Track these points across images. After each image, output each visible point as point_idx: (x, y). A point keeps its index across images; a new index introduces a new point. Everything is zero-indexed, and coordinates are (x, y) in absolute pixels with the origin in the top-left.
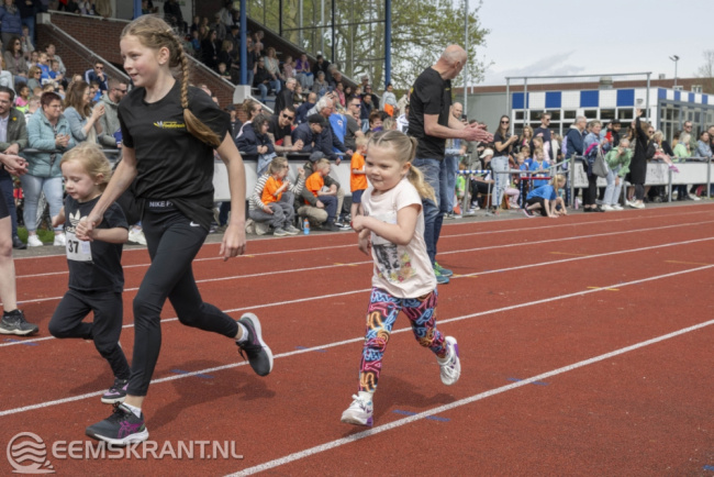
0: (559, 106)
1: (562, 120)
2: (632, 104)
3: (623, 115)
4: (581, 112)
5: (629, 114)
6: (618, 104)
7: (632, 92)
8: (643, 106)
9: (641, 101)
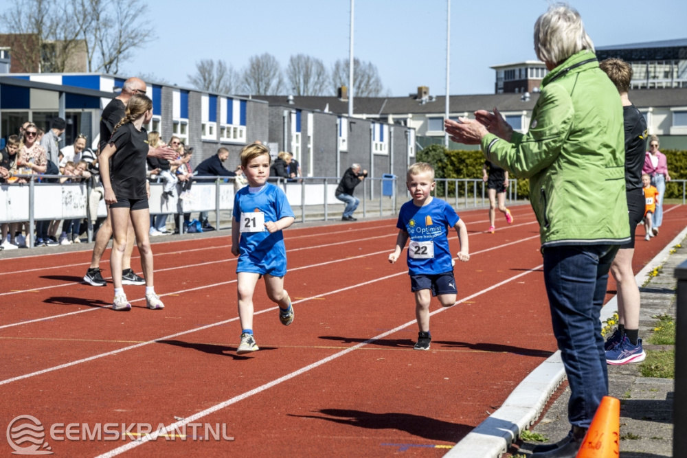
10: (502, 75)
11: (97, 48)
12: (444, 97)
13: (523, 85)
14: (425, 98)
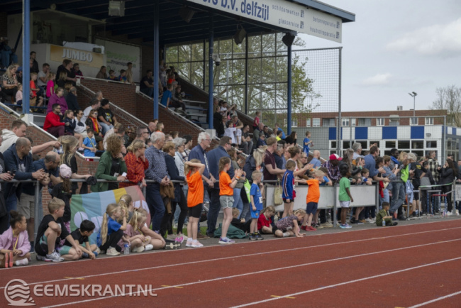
0: (367, 138)
2: (423, 137)
3: (415, 146)
4: (383, 143)
5: (420, 145)
6: (412, 136)
7: (422, 128)
8: (431, 139)
9: (429, 135)
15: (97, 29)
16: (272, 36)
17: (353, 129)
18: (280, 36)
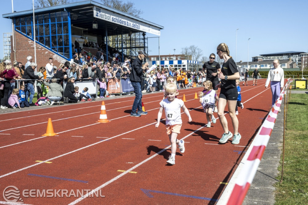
0: (164, 64)
1: (165, 67)
2: (181, 64)
4: (169, 65)
5: (180, 66)
6: (178, 64)
7: (181, 61)
8: (184, 64)
9: (183, 64)
10: (253, 58)
11: (195, 56)
12: (247, 62)
13: (257, 60)
14: (241, 62)
15: (85, 32)
16: (138, 33)
17: (160, 61)
18: (141, 33)
